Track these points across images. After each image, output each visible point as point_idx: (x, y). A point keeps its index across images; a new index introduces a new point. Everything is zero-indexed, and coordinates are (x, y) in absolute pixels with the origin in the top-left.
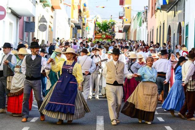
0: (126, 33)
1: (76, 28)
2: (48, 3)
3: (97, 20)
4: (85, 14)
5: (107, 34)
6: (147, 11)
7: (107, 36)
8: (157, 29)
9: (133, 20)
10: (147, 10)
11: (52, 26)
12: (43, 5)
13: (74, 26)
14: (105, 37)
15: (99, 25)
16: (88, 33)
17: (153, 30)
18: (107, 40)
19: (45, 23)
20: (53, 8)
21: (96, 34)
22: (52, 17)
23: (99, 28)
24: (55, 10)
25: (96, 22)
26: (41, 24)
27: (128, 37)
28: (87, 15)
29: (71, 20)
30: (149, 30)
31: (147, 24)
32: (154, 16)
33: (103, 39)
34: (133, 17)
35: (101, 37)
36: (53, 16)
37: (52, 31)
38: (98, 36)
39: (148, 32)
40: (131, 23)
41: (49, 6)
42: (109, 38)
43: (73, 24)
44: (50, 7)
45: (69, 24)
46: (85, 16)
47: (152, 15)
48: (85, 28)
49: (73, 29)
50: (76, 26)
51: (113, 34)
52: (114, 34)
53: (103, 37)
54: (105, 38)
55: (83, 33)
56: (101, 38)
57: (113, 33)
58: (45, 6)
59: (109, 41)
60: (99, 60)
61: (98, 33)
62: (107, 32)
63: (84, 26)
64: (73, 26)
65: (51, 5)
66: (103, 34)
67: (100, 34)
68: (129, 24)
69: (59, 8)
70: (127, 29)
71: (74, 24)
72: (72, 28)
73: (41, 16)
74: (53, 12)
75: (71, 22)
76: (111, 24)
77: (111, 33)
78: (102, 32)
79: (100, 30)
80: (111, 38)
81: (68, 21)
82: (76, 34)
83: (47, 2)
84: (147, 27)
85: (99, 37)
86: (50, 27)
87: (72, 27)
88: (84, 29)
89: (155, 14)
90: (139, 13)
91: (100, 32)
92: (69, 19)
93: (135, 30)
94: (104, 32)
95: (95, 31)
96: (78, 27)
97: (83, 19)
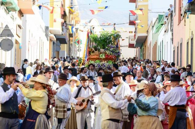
0: (141, 48)
1: (58, 42)
2: (13, 6)
3: (91, 31)
4: (72, 19)
5: (108, 52)
6: (171, 14)
7: (107, 55)
8: (188, 43)
9: (151, 27)
10: (172, 11)
11: (20, 40)
12: (6, 8)
13: (55, 39)
14: (104, 57)
15: (95, 40)
16: (78, 49)
17: (181, 44)
18: (107, 63)
19: (10, 38)
20: (21, 13)
21: (89, 52)
22: (20, 27)
23: (94, 44)
24: (24, 15)
25: (90, 35)
26: (4, 39)
27: (143, 55)
28: (77, 19)
29: (50, 28)
30: (176, 44)
31: (172, 34)
32: (183, 22)
33: (101, 60)
34: (152, 22)
35: (97, 57)
36: (21, 25)
37: (20, 48)
38: (93, 56)
39: (174, 48)
40: (148, 31)
41: (15, 11)
42: (111, 59)
43: (52, 36)
44: (17, 12)
45: (47, 35)
46: (73, 22)
47: (180, 21)
48: (72, 41)
49: (54, 43)
50: (57, 39)
51: (116, 53)
52: (119, 52)
53: (101, 57)
54: (105, 59)
55: (70, 50)
56: (98, 59)
57: (117, 51)
58: (8, 10)
59: (110, 63)
60: (91, 94)
61: (93, 52)
62: (107, 49)
63: (71, 38)
64: (53, 39)
65: (18, 9)
66: (101, 53)
67: (97, 52)
68: (145, 34)
69: (32, 12)
70: (141, 42)
71: (55, 35)
72: (52, 43)
73: (4, 27)
74: (21, 18)
75: (49, 33)
76: (114, 37)
77: (113, 52)
78: (99, 50)
79: (97, 46)
80: (113, 59)
81: (44, 30)
82: (58, 52)
83: (12, 4)
84: (172, 40)
85: (95, 57)
86: (17, 42)
87: (51, 40)
88: (72, 43)
89: (184, 19)
90: (160, 16)
91: (96, 50)
92: (47, 28)
93: (154, 43)
94: (102, 50)
95: (89, 48)
96: (61, 40)
97: (70, 27)
